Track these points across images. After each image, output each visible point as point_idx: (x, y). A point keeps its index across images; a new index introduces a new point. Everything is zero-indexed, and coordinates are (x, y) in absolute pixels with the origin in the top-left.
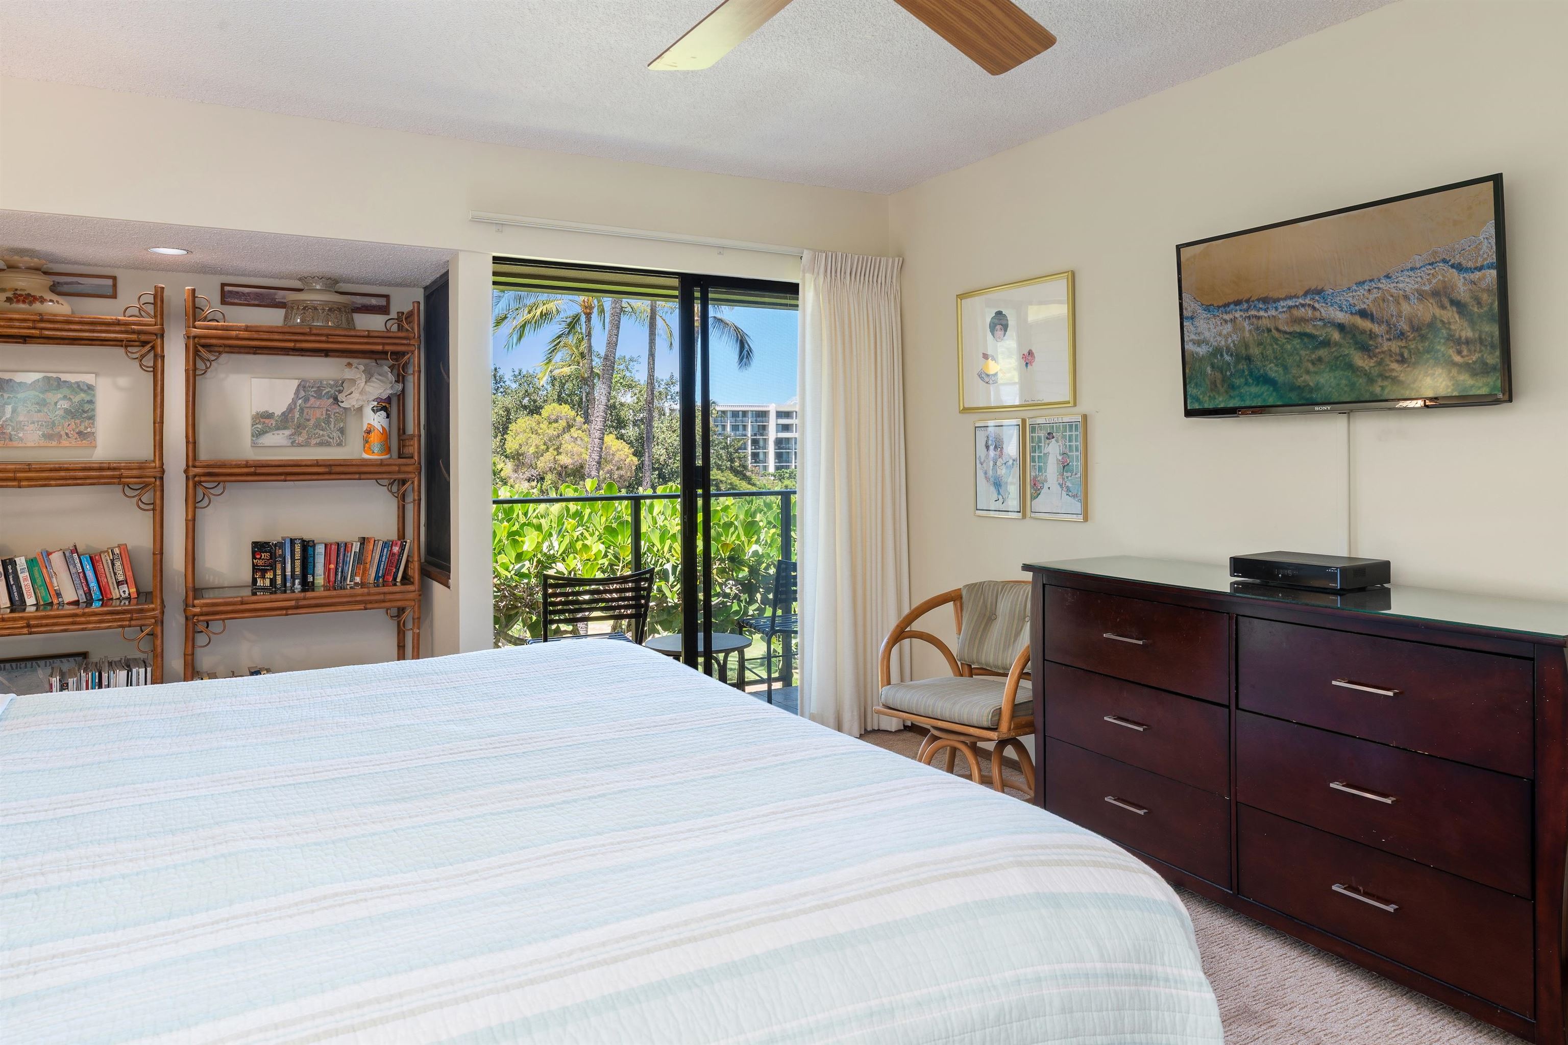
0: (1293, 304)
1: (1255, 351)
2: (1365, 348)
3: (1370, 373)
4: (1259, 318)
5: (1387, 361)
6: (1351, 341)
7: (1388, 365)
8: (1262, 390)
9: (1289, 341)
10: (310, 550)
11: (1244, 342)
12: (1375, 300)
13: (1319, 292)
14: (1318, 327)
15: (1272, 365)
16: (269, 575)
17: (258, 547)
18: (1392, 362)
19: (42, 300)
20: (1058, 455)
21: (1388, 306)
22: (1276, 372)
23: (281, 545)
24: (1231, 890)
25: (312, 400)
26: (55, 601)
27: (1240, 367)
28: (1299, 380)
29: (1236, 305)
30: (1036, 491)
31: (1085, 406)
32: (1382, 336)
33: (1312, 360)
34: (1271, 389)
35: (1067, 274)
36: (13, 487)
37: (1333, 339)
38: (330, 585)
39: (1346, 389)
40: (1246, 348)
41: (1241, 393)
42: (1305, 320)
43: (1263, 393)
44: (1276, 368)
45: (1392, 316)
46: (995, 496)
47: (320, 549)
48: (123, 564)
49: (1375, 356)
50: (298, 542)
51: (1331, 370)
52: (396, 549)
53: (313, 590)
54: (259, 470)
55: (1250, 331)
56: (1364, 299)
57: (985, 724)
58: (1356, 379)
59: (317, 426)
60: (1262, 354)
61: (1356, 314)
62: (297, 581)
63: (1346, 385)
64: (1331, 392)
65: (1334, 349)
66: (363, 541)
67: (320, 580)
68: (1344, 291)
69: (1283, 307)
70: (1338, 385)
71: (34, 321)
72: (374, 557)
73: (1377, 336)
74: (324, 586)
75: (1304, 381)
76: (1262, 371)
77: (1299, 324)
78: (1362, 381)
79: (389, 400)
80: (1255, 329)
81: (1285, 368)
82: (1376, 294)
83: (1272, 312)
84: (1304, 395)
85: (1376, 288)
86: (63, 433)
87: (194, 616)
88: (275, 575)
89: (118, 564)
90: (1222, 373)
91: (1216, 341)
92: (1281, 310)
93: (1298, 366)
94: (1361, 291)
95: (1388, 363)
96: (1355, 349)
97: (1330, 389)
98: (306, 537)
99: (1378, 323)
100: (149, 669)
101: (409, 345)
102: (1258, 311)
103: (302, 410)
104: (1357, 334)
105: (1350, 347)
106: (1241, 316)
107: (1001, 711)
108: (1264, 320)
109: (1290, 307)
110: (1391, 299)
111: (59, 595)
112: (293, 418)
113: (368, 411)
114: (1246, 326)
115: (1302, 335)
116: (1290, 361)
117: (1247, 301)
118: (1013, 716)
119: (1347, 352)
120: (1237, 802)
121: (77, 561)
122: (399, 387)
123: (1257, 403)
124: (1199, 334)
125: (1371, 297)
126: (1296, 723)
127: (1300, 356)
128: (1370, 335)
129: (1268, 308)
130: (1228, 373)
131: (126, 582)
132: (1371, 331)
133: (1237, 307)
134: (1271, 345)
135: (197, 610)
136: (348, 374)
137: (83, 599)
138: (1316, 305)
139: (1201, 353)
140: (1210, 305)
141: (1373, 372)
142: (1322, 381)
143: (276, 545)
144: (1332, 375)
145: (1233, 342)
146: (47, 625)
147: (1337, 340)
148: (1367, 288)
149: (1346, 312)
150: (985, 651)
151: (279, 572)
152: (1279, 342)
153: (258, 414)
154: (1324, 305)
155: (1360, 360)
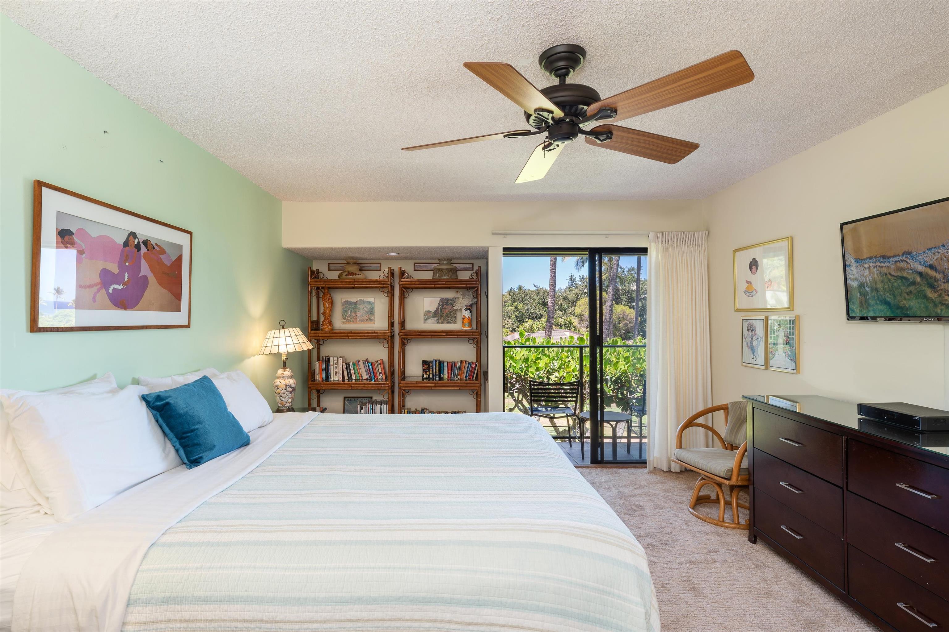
0: (897, 260)
1: (880, 286)
2: (932, 287)
3: (935, 301)
4: (881, 267)
5: (943, 294)
6: (926, 282)
7: (944, 297)
8: (884, 308)
9: (896, 281)
10: (442, 365)
11: (875, 280)
12: (937, 259)
13: (910, 253)
14: (909, 274)
15: (888, 294)
16: (428, 373)
17: (425, 362)
18: (946, 295)
19: (356, 274)
20: (783, 337)
21: (943, 263)
22: (890, 298)
23: (432, 362)
24: (845, 591)
25: (445, 306)
26: (361, 379)
27: (873, 294)
28: (901, 303)
29: (870, 259)
30: (772, 355)
31: (797, 311)
32: (941, 280)
33: (907, 292)
34: (888, 307)
35: (787, 239)
36: (347, 339)
37: (917, 281)
38: (449, 379)
39: (923, 309)
40: (875, 284)
41: (874, 309)
42: (903, 269)
43: (884, 309)
44: (889, 296)
45: (946, 269)
46: (752, 357)
47: (446, 364)
48: (381, 367)
49: (937, 292)
50: (438, 361)
51: (916, 298)
52: (474, 366)
53: (443, 381)
54: (422, 334)
55: (877, 274)
56: (931, 258)
57: (722, 476)
58: (928, 304)
59: (446, 316)
60: (883, 287)
61: (928, 267)
62: (437, 376)
63: (924, 308)
64: (916, 311)
65: (917, 287)
66: (461, 362)
67: (445, 376)
68: (922, 253)
69: (892, 261)
70: (920, 307)
71: (353, 282)
72: (465, 368)
73: (938, 280)
74: (447, 379)
75: (903, 304)
76: (883, 297)
77: (900, 271)
78: (931, 305)
79: (471, 306)
80: (879, 273)
81: (894, 296)
82: (937, 256)
83: (887, 264)
84: (903, 311)
85: (937, 252)
86: (365, 319)
87: (401, 387)
88: (430, 374)
89: (379, 366)
90: (865, 297)
91: (861, 279)
92: (891, 263)
93: (901, 295)
94: (930, 254)
95: (944, 296)
96: (928, 287)
97: (916, 309)
98: (441, 359)
99: (939, 273)
100: (387, 405)
101: (476, 284)
102: (881, 263)
103: (441, 310)
104: (928, 279)
105: (925, 286)
106: (873, 265)
107: (732, 470)
108: (883, 268)
109: (896, 262)
110: (945, 259)
111: (362, 376)
112: (438, 313)
113: (463, 310)
114: (875, 271)
115: (902, 278)
116: (896, 292)
117: (875, 257)
118: (739, 475)
119: (924, 289)
120: (847, 543)
121: (367, 365)
122: (475, 300)
123: (882, 315)
124: (853, 275)
125: (935, 257)
126: (878, 504)
127: (901, 290)
128: (935, 279)
129: (885, 261)
130: (868, 298)
131: (382, 373)
132: (935, 277)
133: (871, 260)
134: (888, 283)
135: (402, 385)
136: (458, 296)
137: (369, 378)
138: (908, 261)
139: (855, 286)
140: (858, 259)
141: (936, 300)
142: (912, 304)
143: (430, 362)
144: (917, 301)
145: (869, 280)
146: (356, 387)
147: (919, 281)
148: (933, 252)
149: (923, 266)
150: (738, 438)
151: (431, 372)
152: (891, 281)
153: (426, 312)
154: (912, 261)
155: (930, 294)
